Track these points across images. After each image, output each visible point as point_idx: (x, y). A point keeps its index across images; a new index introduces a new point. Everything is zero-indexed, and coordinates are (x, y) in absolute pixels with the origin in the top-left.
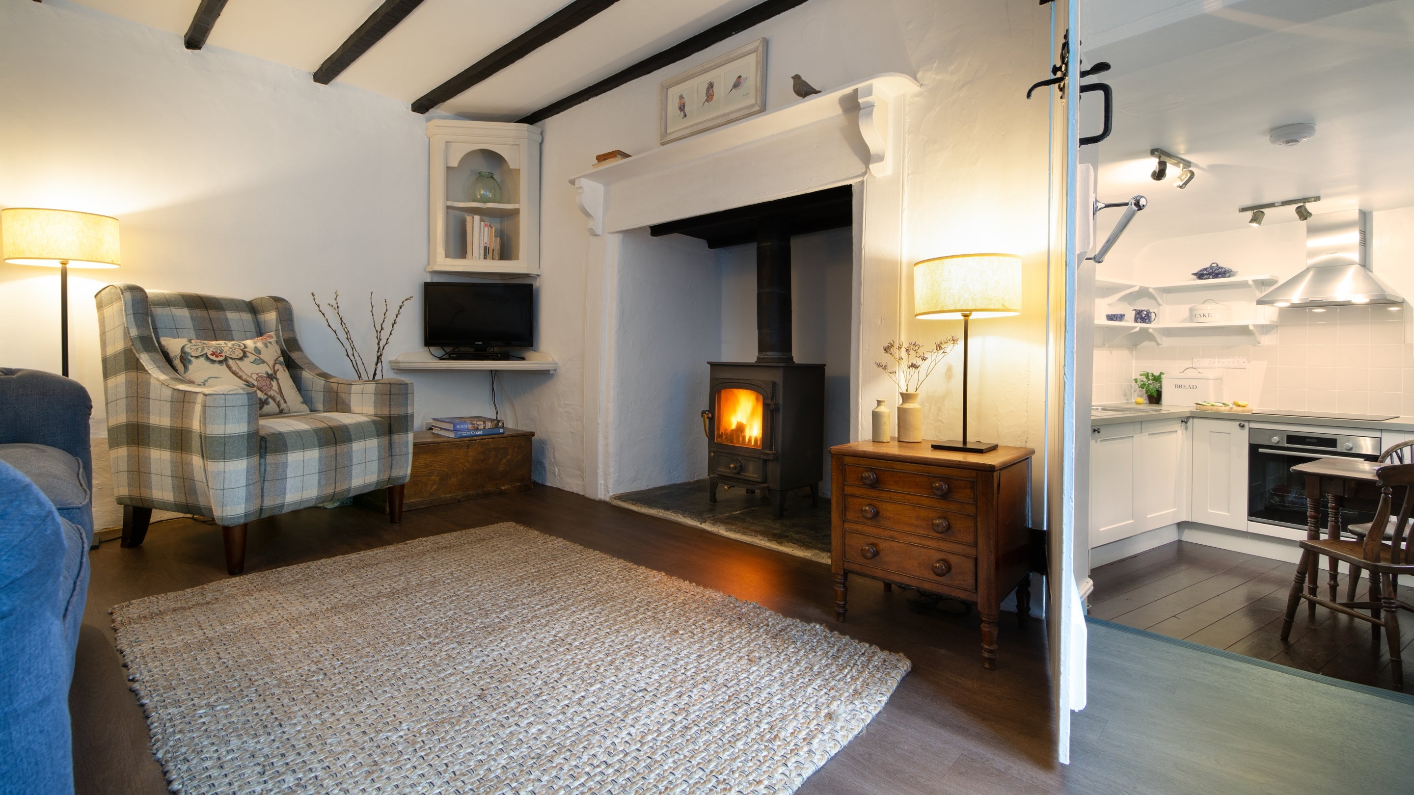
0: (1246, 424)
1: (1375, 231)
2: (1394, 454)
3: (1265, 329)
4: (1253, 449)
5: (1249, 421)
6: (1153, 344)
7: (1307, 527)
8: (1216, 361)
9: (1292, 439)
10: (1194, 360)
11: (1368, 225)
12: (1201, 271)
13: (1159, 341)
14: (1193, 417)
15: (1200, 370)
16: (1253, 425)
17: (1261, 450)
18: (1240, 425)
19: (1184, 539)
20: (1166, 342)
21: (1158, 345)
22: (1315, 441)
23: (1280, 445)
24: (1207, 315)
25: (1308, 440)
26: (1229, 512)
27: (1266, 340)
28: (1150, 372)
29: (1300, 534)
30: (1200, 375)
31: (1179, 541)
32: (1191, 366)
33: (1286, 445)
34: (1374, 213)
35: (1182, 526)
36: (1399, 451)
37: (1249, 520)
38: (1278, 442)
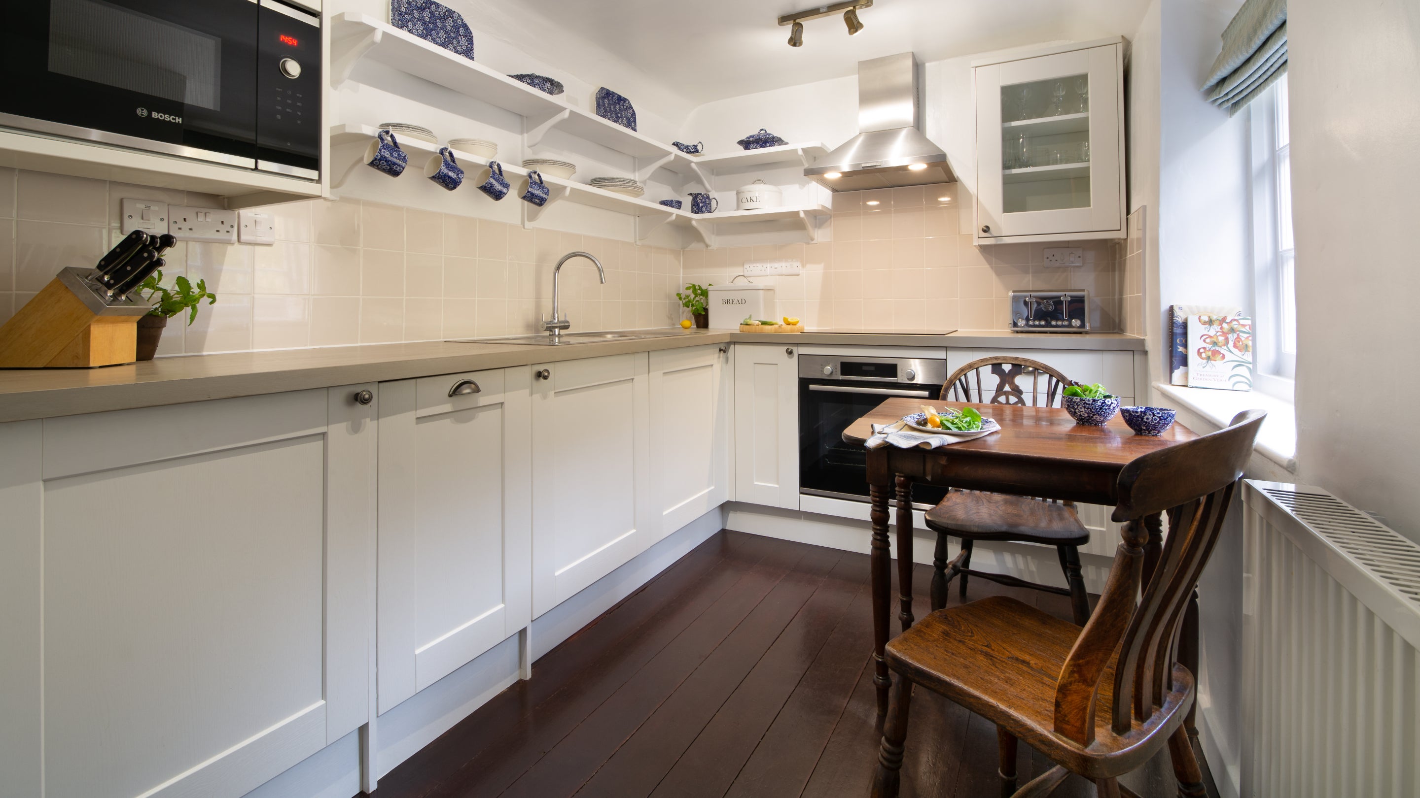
0: (795, 349)
1: (927, 88)
2: (958, 382)
3: (818, 217)
4: (804, 383)
5: (798, 345)
6: (700, 246)
7: (869, 498)
8: (768, 265)
9: (849, 367)
10: (745, 267)
11: (920, 80)
12: (748, 138)
13: (707, 240)
14: (735, 343)
15: (750, 279)
16: (804, 350)
17: (812, 387)
18: (787, 351)
19: (729, 527)
20: (714, 241)
21: (707, 246)
22: (873, 368)
23: (834, 377)
24: (755, 200)
25: (865, 368)
26: (778, 483)
27: (821, 236)
28: (697, 284)
29: (862, 510)
30: (750, 284)
31: (723, 532)
32: (742, 274)
33: (841, 377)
34: (927, 65)
35: (727, 507)
36: (963, 378)
37: (802, 493)
38: (832, 373)
